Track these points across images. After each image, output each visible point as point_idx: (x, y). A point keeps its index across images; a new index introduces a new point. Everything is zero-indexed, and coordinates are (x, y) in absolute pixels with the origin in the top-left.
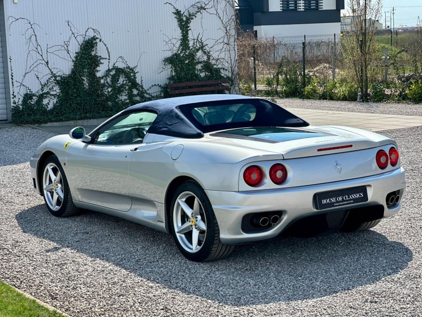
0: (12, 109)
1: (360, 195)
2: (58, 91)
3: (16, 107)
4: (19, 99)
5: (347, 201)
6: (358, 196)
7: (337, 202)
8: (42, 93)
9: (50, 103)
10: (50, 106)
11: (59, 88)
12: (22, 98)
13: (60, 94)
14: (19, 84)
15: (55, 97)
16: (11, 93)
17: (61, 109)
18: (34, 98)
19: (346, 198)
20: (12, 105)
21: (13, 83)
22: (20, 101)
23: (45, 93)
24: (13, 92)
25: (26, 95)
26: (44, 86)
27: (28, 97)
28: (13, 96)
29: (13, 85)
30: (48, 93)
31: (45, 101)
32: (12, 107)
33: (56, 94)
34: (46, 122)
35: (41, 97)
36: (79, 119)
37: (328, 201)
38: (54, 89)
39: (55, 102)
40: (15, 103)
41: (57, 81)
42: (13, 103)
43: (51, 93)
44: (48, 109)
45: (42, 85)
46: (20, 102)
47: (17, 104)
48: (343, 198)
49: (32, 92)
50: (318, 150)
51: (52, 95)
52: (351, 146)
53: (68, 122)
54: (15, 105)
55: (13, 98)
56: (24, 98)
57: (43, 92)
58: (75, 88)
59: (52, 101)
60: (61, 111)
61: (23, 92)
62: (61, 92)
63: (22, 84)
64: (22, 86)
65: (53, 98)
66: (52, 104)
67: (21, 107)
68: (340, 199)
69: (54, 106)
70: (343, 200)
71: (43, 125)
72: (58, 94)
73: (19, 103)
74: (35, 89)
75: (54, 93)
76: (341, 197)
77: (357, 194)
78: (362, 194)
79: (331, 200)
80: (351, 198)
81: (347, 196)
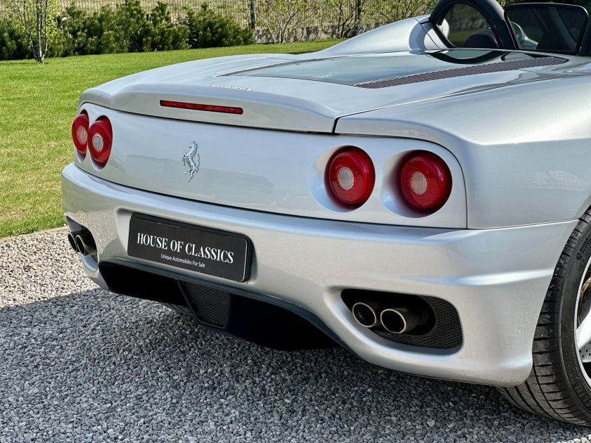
1: (226, 257)
5: (191, 258)
6: (219, 256)
7: (169, 252)
19: (190, 249)
37: (150, 240)
48: (184, 247)
50: (163, 103)
68: (178, 247)
70: (183, 254)
76: (181, 244)
77: (219, 251)
78: (231, 254)
79: (157, 242)
80: (203, 256)
81: (194, 245)
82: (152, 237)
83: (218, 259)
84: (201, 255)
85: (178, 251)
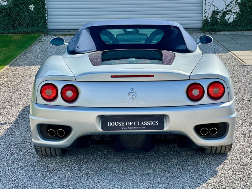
0: (203, 21)
1: (154, 123)
2: (238, 10)
3: (206, 20)
4: (209, 15)
5: (137, 126)
6: (152, 123)
7: (126, 126)
8: (225, 11)
9: (230, 18)
10: (231, 20)
11: (239, 8)
12: (211, 14)
13: (239, 12)
14: (210, 4)
15: (235, 14)
16: (204, 10)
17: (237, 22)
18: (219, 14)
19: (136, 123)
20: (204, 18)
21: (205, 3)
22: (210, 15)
23: (228, 11)
24: (205, 10)
25: (214, 12)
26: (228, 6)
27: (215, 13)
28: (204, 12)
29: (205, 5)
30: (230, 11)
31: (227, 17)
32: (203, 20)
33: (236, 12)
34: (220, 31)
35: (225, 14)
36: (245, 30)
38: (235, 9)
39: (235, 17)
40: (206, 17)
41: (238, 3)
42: (204, 17)
43: (232, 11)
44: (229, 22)
45: (226, 5)
46: (210, 17)
47: (207, 17)
48: (133, 123)
49: (218, 10)
51: (233, 12)
52: (153, 76)
53: (237, 32)
54: (205, 18)
55: (204, 13)
56: (212, 13)
57: (227, 10)
58: (249, 8)
59: (232, 17)
60: (237, 24)
61: (212, 9)
62: (240, 11)
63: (212, 4)
64: (212, 6)
65: (234, 15)
66: (233, 18)
67: (209, 20)
69: (234, 20)
70: (133, 125)
71: (218, 33)
72: (237, 12)
73: (208, 17)
74: (221, 7)
75: (235, 11)
76: (131, 123)
77: (151, 122)
78: (157, 122)
79: (118, 124)
80: (143, 125)
81: (138, 122)
82: (115, 123)
83: (151, 124)
84: (142, 125)
85: (130, 125)
